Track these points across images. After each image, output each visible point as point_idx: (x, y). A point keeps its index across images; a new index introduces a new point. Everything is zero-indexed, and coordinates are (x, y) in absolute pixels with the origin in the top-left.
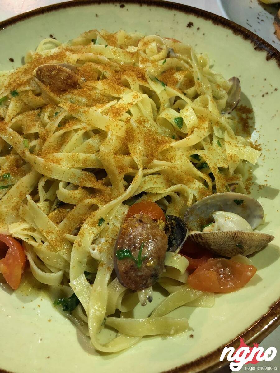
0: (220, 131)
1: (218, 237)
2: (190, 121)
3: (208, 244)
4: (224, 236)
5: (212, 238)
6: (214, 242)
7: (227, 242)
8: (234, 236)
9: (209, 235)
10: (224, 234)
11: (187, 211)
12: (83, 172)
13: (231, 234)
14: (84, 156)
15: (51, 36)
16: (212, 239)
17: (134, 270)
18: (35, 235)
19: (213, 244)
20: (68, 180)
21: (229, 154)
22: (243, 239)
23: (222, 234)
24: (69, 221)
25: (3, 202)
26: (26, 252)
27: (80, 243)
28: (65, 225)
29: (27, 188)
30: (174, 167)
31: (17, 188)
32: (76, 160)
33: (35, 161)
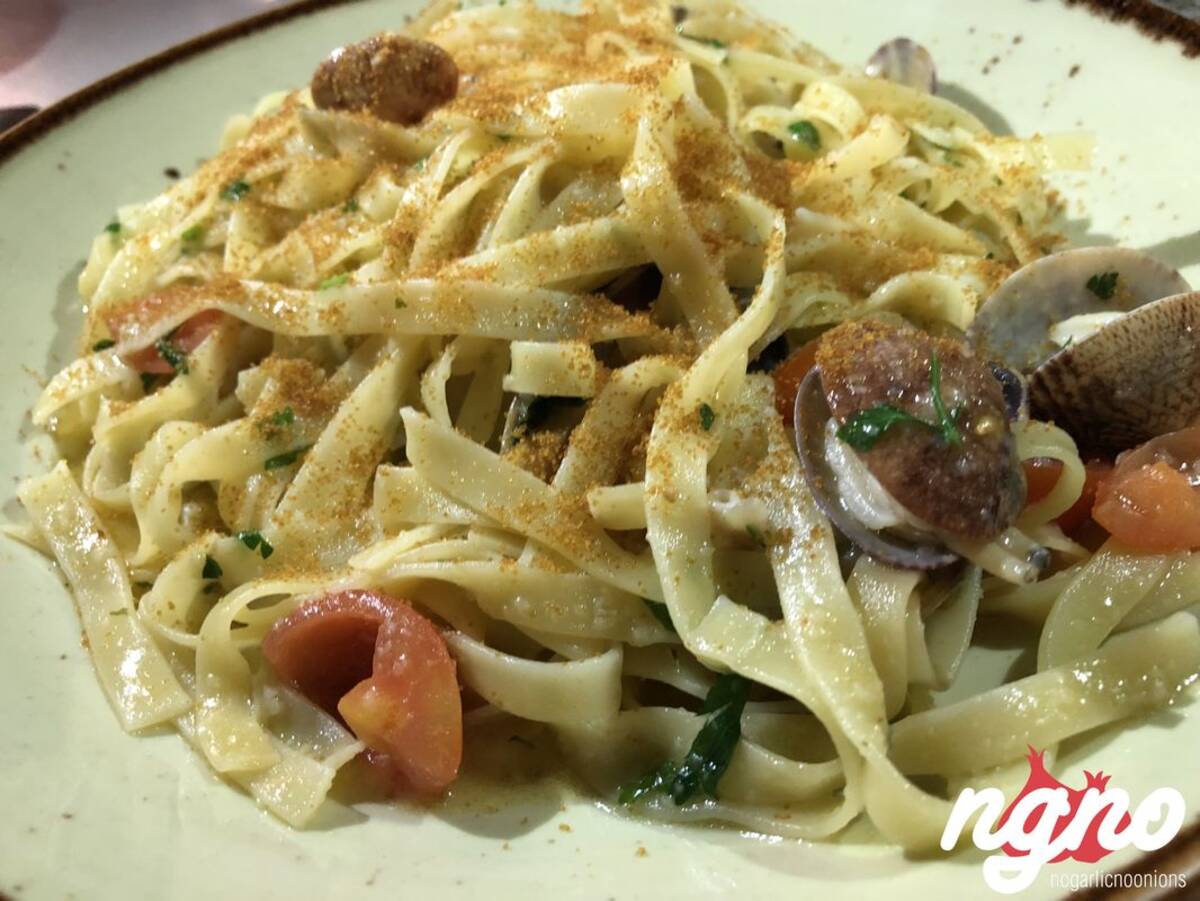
1: (1132, 338)
2: (842, 114)
3: (1103, 386)
4: (1152, 327)
5: (1111, 353)
6: (1121, 369)
7: (1165, 350)
8: (1184, 316)
10: (1150, 316)
11: (967, 339)
13: (1172, 311)
14: (571, 235)
16: (1111, 358)
17: (939, 463)
18: (472, 542)
19: (1119, 378)
23: (1144, 322)
24: (586, 454)
25: (294, 498)
26: (447, 634)
27: (671, 490)
28: (574, 477)
29: (375, 432)
30: (858, 234)
31: (337, 436)
32: (547, 256)
33: (400, 295)
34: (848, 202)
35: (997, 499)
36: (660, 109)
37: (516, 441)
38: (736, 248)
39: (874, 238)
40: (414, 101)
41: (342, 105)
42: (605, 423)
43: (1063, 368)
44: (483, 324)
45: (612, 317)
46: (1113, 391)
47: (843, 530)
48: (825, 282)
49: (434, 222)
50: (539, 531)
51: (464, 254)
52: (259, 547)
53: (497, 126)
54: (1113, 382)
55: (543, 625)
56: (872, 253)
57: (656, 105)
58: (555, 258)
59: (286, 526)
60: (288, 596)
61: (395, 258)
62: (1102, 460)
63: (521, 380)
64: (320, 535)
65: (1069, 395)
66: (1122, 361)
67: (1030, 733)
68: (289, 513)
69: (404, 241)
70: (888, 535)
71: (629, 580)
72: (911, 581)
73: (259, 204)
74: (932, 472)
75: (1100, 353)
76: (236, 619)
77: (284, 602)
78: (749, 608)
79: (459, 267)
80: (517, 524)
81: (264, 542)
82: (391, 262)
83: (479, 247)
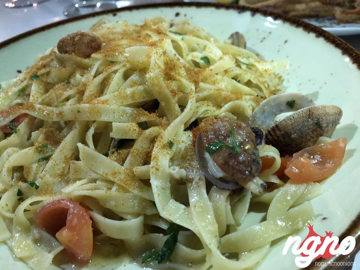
0: (245, 59)
1: (295, 120)
2: (216, 54)
3: (288, 134)
4: (301, 117)
5: (290, 124)
6: (293, 129)
7: (305, 123)
8: (310, 113)
9: (286, 122)
10: (300, 114)
13: (306, 112)
14: (131, 91)
16: (290, 126)
18: (98, 184)
19: (292, 131)
21: (263, 69)
22: (318, 115)
23: (298, 115)
24: (134, 156)
25: (46, 171)
26: (90, 212)
27: (158, 167)
28: (130, 164)
29: (72, 150)
30: (220, 90)
31: (60, 151)
32: (124, 97)
33: (79, 109)
34: (216, 80)
35: (252, 168)
36: (158, 54)
37: (113, 152)
38: (181, 95)
39: (223, 91)
40: (88, 51)
41: (66, 52)
42: (140, 147)
43: (276, 129)
44: (104, 117)
45: (144, 115)
46: (291, 135)
47: (208, 178)
48: (209, 104)
49: (90, 87)
50: (118, 180)
51: (99, 96)
52: (34, 186)
53: (110, 59)
54: (291, 133)
55: (119, 209)
56: (223, 95)
57: (157, 53)
58: (127, 97)
59: (43, 180)
60: (42, 201)
61: (79, 98)
62: (289, 156)
63: (115, 134)
64: (54, 182)
65: (278, 137)
66: (293, 126)
67: (262, 239)
68: (45, 175)
69: (81, 93)
70: (222, 179)
72: (227, 193)
73: (42, 81)
74: (231, 161)
75: (286, 124)
76: (26, 209)
77: (41, 203)
78: (180, 203)
79: (97, 100)
80: (111, 178)
81: (36, 185)
82: (78, 99)
83: (104, 94)
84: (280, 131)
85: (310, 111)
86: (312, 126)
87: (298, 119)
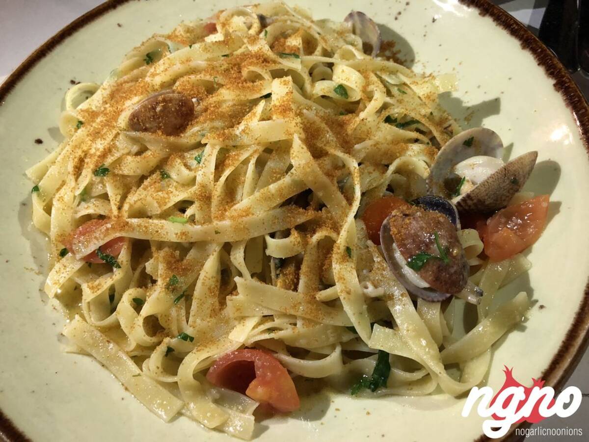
0: (394, 77)
1: (490, 184)
2: (356, 83)
3: (481, 201)
4: (496, 179)
6: (487, 195)
7: (500, 185)
8: (505, 172)
9: (479, 189)
10: (495, 176)
11: (427, 184)
12: (284, 209)
13: (502, 172)
14: (277, 187)
15: (73, 82)
16: (483, 192)
17: (444, 271)
18: (277, 322)
20: (273, 228)
21: (424, 95)
22: (515, 171)
23: (493, 178)
24: (308, 276)
26: (276, 355)
27: (348, 290)
28: (306, 286)
29: (214, 277)
30: (377, 144)
31: (202, 285)
32: (270, 198)
33: (216, 229)
37: (278, 276)
38: (338, 173)
41: (146, 130)
42: (311, 262)
43: (467, 198)
44: (253, 233)
45: (300, 214)
46: (484, 202)
47: (411, 291)
49: (218, 191)
52: (188, 340)
53: (231, 143)
54: (484, 199)
58: (273, 197)
59: (196, 327)
64: (209, 327)
66: (487, 192)
68: (195, 322)
69: (204, 199)
71: (339, 322)
72: (440, 305)
73: (115, 175)
75: (480, 192)
79: (235, 210)
80: (292, 312)
81: (190, 337)
84: (472, 200)
85: (505, 169)
86: (508, 185)
87: (492, 183)
